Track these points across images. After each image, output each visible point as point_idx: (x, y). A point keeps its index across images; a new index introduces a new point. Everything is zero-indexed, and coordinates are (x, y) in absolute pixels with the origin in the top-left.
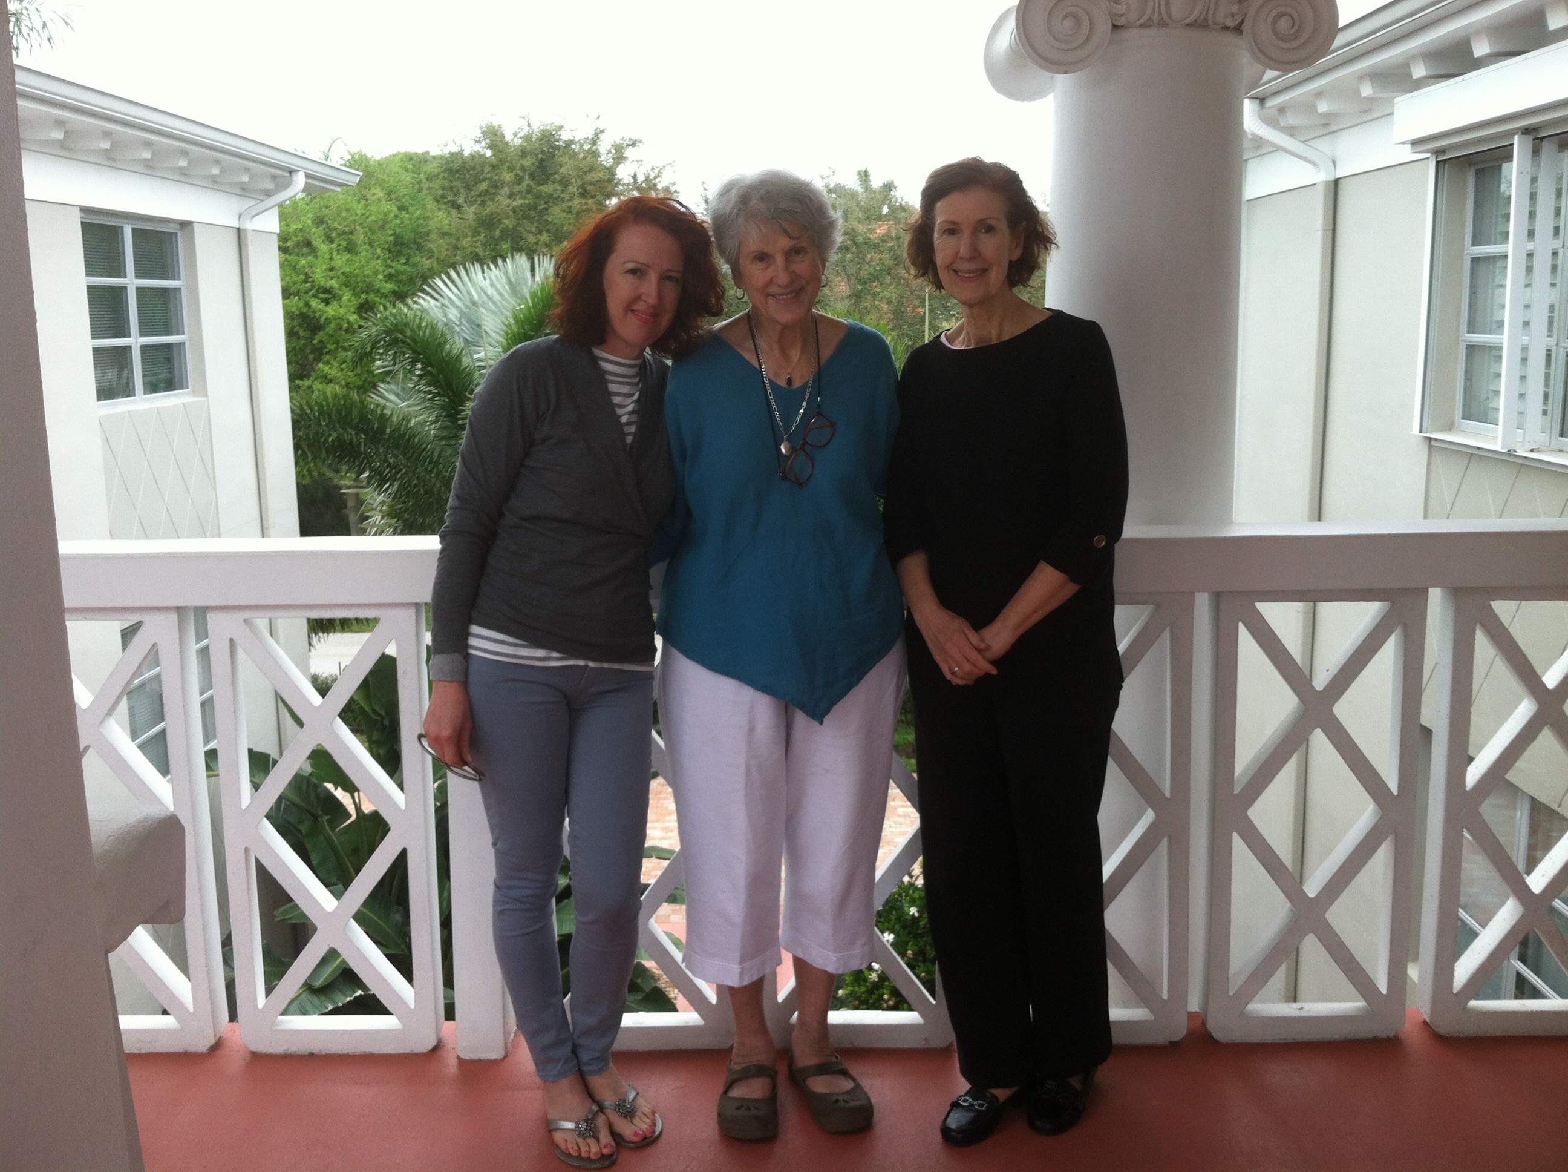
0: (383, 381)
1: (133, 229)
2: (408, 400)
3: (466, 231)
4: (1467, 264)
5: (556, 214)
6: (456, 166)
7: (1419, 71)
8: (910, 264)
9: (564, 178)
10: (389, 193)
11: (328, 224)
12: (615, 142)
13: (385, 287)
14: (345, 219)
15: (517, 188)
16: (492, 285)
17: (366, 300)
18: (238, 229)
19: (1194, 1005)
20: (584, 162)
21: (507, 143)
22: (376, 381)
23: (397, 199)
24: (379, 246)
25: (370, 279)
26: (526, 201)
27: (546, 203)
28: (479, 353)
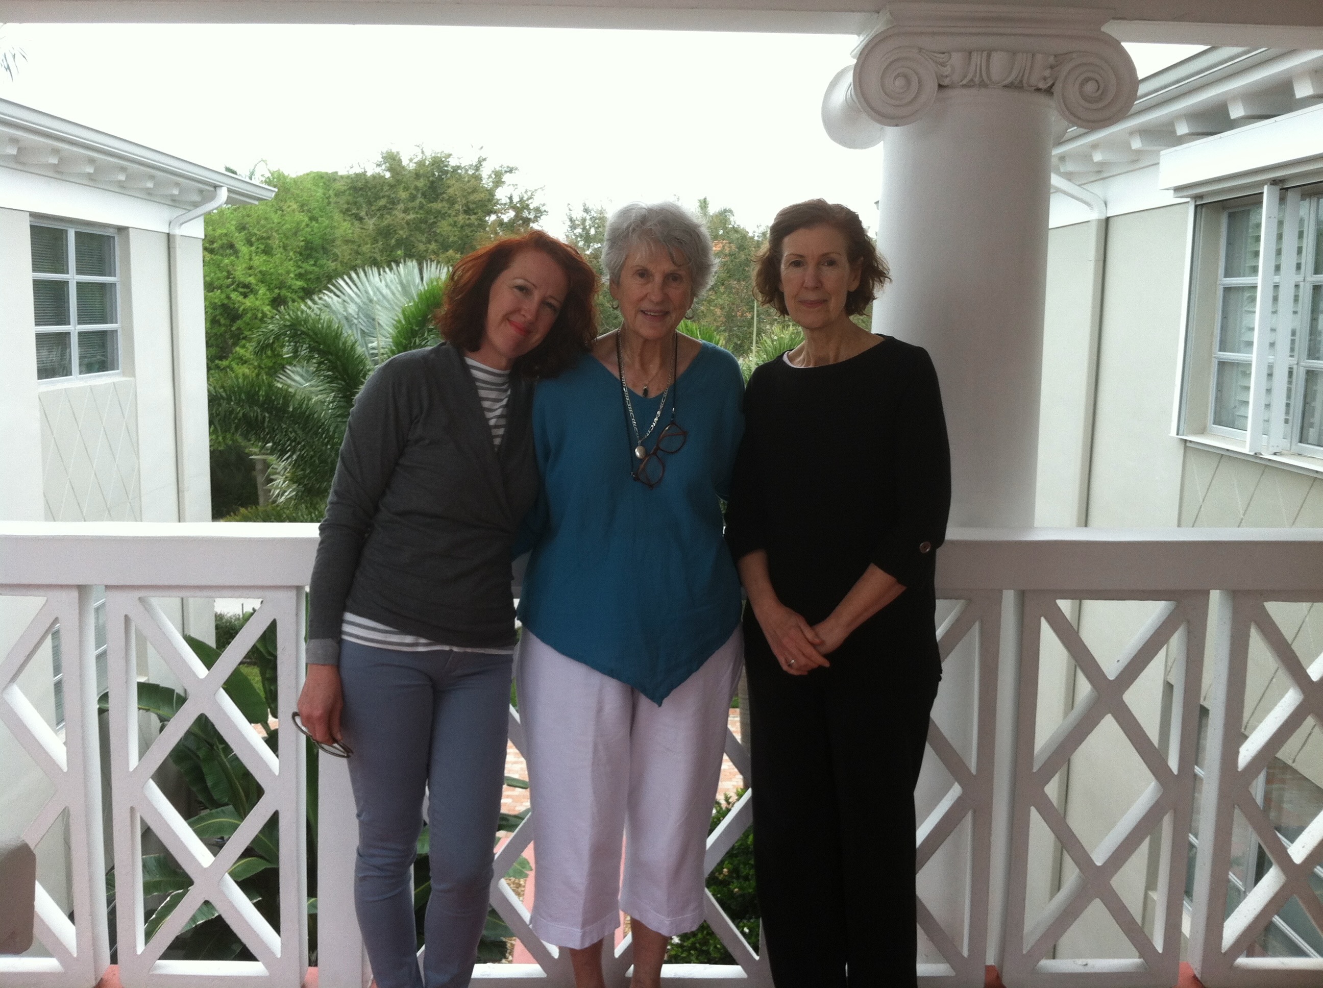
0: (290, 364)
1: (76, 232)
2: (310, 381)
3: (366, 239)
4: (1220, 293)
5: (444, 227)
6: (360, 185)
7: (1182, 129)
8: (758, 291)
9: (450, 197)
10: (302, 206)
11: (248, 230)
12: (495, 169)
13: (295, 284)
14: (263, 226)
15: (411, 205)
16: (387, 286)
17: (279, 294)
18: (168, 234)
19: (991, 959)
20: (468, 184)
21: (403, 167)
22: (285, 363)
23: (309, 211)
24: (292, 250)
25: (283, 277)
26: (419, 216)
27: (435, 217)
28: (373, 342)
